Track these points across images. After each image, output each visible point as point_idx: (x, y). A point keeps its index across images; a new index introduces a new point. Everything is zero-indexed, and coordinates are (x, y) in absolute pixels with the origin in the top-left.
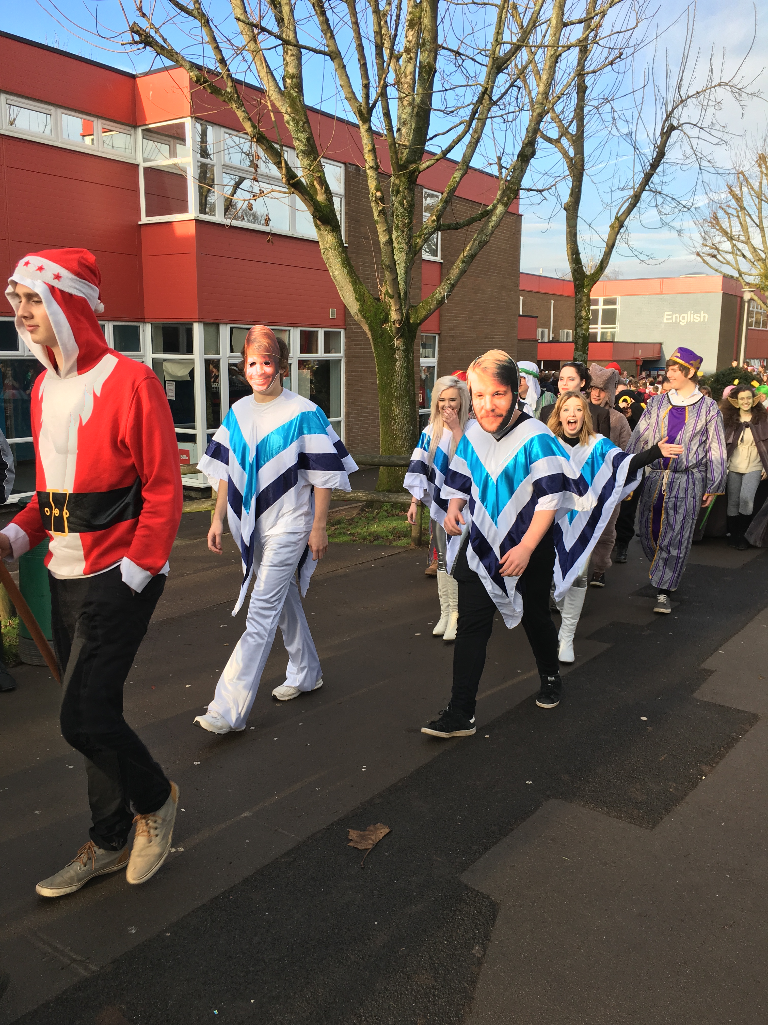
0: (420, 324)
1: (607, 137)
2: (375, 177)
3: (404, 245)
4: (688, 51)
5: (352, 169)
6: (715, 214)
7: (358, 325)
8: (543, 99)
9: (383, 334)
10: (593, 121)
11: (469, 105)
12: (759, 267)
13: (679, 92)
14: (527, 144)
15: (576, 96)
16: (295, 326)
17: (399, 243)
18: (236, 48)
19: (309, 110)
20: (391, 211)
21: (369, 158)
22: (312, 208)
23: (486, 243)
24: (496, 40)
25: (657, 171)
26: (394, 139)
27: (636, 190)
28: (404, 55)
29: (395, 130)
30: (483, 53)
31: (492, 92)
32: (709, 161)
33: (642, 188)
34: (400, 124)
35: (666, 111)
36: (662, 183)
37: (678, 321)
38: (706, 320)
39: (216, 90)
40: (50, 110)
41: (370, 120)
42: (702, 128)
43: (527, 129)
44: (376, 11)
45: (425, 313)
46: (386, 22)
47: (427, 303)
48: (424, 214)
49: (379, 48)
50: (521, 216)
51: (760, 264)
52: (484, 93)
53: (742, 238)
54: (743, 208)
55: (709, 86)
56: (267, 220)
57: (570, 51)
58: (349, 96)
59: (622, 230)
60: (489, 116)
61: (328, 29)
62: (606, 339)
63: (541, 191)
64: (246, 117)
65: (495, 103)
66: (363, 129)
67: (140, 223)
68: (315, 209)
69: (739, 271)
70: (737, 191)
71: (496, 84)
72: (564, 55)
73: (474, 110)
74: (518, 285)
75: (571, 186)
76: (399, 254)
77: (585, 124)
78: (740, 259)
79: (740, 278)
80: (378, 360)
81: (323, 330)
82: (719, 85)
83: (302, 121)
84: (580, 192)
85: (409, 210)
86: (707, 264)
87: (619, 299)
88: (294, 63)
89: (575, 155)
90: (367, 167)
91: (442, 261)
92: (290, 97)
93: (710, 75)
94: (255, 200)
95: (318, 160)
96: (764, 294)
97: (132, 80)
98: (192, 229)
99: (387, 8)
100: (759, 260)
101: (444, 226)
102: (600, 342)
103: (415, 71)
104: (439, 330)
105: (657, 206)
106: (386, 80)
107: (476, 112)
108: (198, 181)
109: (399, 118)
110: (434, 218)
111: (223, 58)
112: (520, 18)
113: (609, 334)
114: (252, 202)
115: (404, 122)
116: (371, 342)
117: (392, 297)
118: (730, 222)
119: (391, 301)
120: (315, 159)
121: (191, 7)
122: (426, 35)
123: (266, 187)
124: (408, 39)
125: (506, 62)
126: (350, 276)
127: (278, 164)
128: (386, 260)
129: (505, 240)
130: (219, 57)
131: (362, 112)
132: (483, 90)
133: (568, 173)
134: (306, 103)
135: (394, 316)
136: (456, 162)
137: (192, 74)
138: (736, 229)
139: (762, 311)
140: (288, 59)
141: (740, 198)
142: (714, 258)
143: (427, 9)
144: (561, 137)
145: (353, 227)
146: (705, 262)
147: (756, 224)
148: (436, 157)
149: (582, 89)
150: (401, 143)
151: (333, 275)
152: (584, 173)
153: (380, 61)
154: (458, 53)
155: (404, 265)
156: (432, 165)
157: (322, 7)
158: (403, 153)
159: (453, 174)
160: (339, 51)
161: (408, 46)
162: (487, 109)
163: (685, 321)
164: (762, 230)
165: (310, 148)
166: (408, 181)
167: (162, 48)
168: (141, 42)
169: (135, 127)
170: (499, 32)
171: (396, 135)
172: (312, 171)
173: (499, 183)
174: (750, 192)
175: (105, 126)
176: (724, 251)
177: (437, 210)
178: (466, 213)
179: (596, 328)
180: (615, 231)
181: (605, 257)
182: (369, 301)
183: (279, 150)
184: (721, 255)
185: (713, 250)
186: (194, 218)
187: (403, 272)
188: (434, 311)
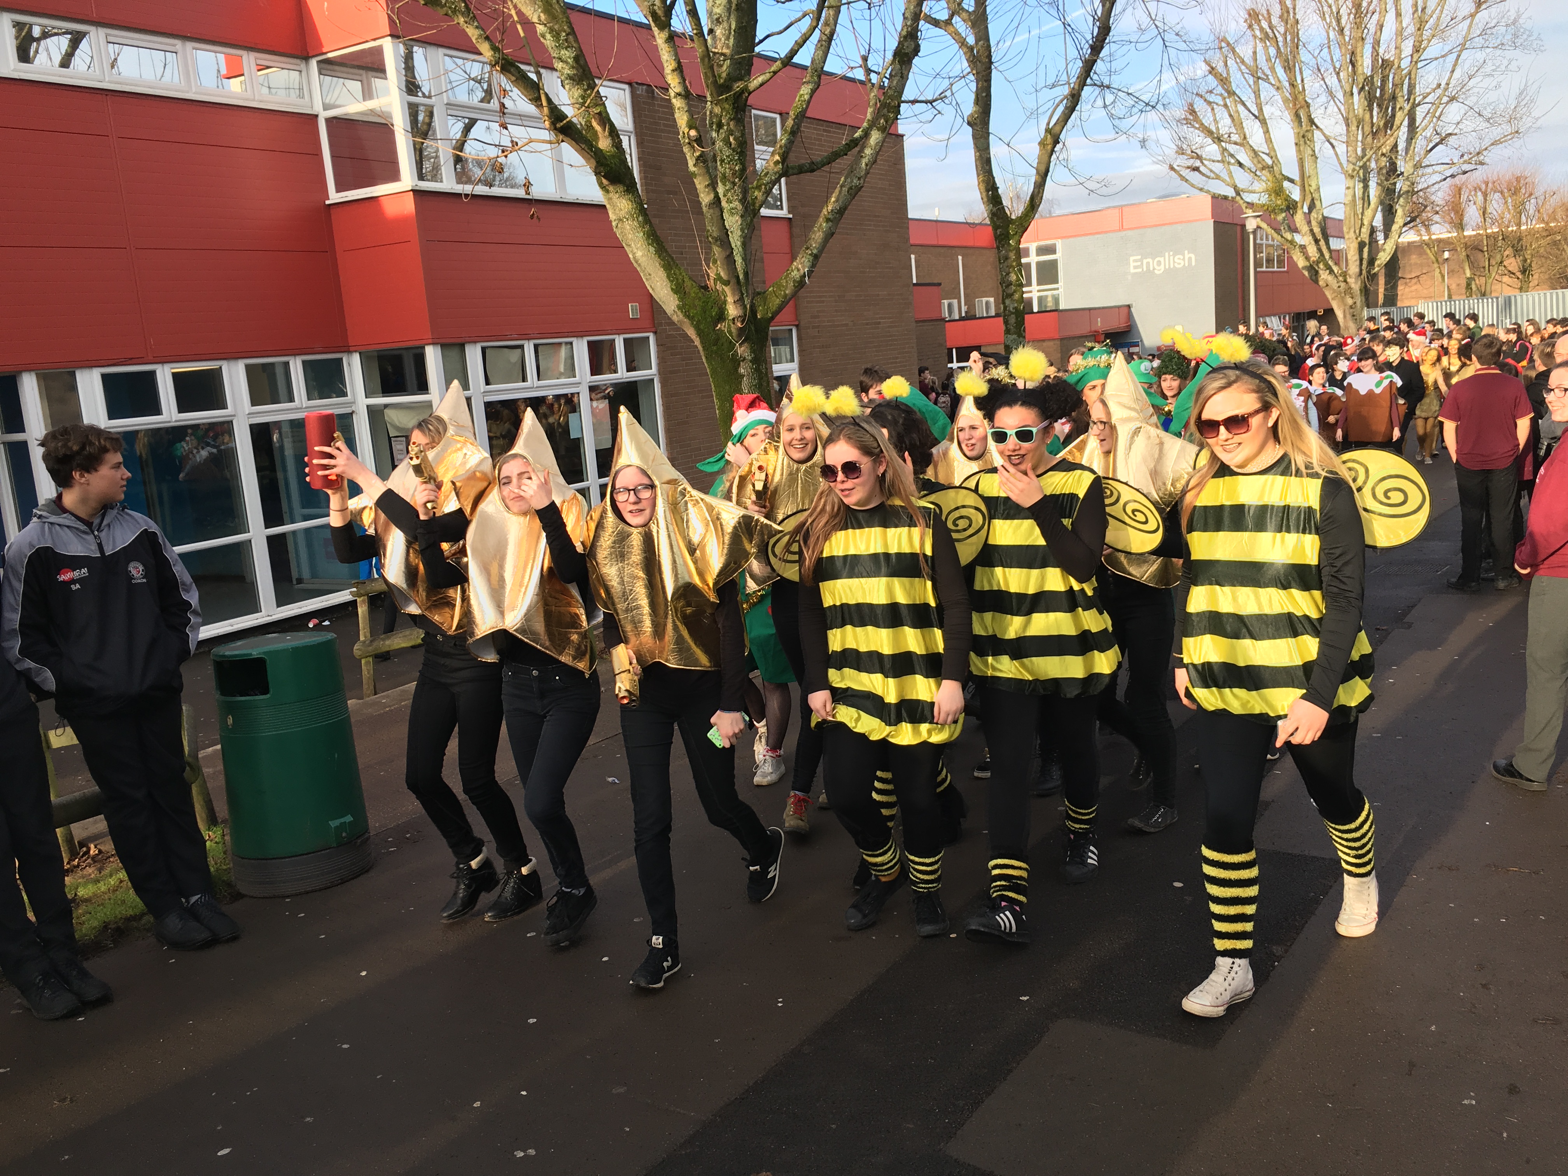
0: (772, 318)
2: (686, 109)
3: (737, 203)
5: (641, 90)
6: (1191, 105)
7: (679, 329)
9: (718, 340)
12: (1264, 178)
14: (905, 37)
16: (580, 335)
17: (729, 201)
19: (574, 10)
20: (712, 154)
21: (673, 81)
22: (593, 160)
23: (859, 189)
25: (1101, 55)
26: (706, 45)
27: (1072, 86)
29: (706, 32)
32: (1177, 34)
33: (1082, 84)
34: (712, 22)
36: (1110, 73)
37: (1151, 269)
38: (1193, 264)
40: (174, 45)
41: (670, 25)
43: (904, 14)
45: (777, 302)
47: (780, 286)
48: (756, 147)
50: (902, 136)
51: (1265, 175)
53: (1234, 137)
54: (1232, 93)
56: (527, 185)
59: (1058, 147)
62: (1046, 306)
63: (931, 102)
64: (481, 35)
66: (660, 38)
67: (327, 202)
68: (597, 162)
69: (1235, 188)
70: (1220, 68)
74: (908, 239)
75: (974, 89)
76: (731, 218)
78: (1235, 169)
79: (1238, 198)
80: (714, 379)
81: (622, 337)
83: (565, 31)
84: (989, 95)
85: (739, 150)
86: (1187, 181)
87: (1059, 244)
89: (977, 41)
90: (672, 94)
91: (791, 216)
94: (506, 156)
95: (596, 90)
96: (1275, 219)
98: (409, 206)
100: (1263, 168)
101: (793, 168)
102: (1038, 312)
104: (798, 321)
105: (1105, 106)
108: (410, 134)
109: (710, 14)
110: (777, 157)
113: (1050, 299)
114: (501, 160)
115: (717, 20)
116: (702, 353)
117: (727, 283)
118: (1214, 115)
119: (727, 289)
120: (591, 87)
123: (517, 132)
126: (659, 257)
127: (536, 100)
128: (713, 229)
129: (881, 174)
131: (656, 13)
133: (969, 70)
135: (732, 311)
136: (804, 68)
138: (1225, 125)
139: (1275, 243)
141: (1226, 79)
142: (1196, 172)
144: (951, 17)
145: (652, 179)
146: (1183, 178)
147: (1254, 115)
148: (777, 65)
150: (716, 51)
151: (634, 258)
152: (993, 67)
155: (739, 233)
156: (768, 81)
158: (721, 66)
159: (800, 88)
163: (1162, 267)
164: (1263, 122)
165: (581, 70)
166: (734, 108)
169: (306, 58)
171: (709, 39)
172: (588, 107)
173: (868, 95)
174: (1239, 67)
175: (260, 62)
176: (1209, 160)
177: (781, 146)
178: (820, 140)
179: (1031, 292)
180: (1047, 150)
181: (1036, 190)
182: (692, 292)
183: (535, 79)
184: (1205, 166)
185: (1192, 161)
186: (410, 188)
187: (739, 243)
188: (790, 299)
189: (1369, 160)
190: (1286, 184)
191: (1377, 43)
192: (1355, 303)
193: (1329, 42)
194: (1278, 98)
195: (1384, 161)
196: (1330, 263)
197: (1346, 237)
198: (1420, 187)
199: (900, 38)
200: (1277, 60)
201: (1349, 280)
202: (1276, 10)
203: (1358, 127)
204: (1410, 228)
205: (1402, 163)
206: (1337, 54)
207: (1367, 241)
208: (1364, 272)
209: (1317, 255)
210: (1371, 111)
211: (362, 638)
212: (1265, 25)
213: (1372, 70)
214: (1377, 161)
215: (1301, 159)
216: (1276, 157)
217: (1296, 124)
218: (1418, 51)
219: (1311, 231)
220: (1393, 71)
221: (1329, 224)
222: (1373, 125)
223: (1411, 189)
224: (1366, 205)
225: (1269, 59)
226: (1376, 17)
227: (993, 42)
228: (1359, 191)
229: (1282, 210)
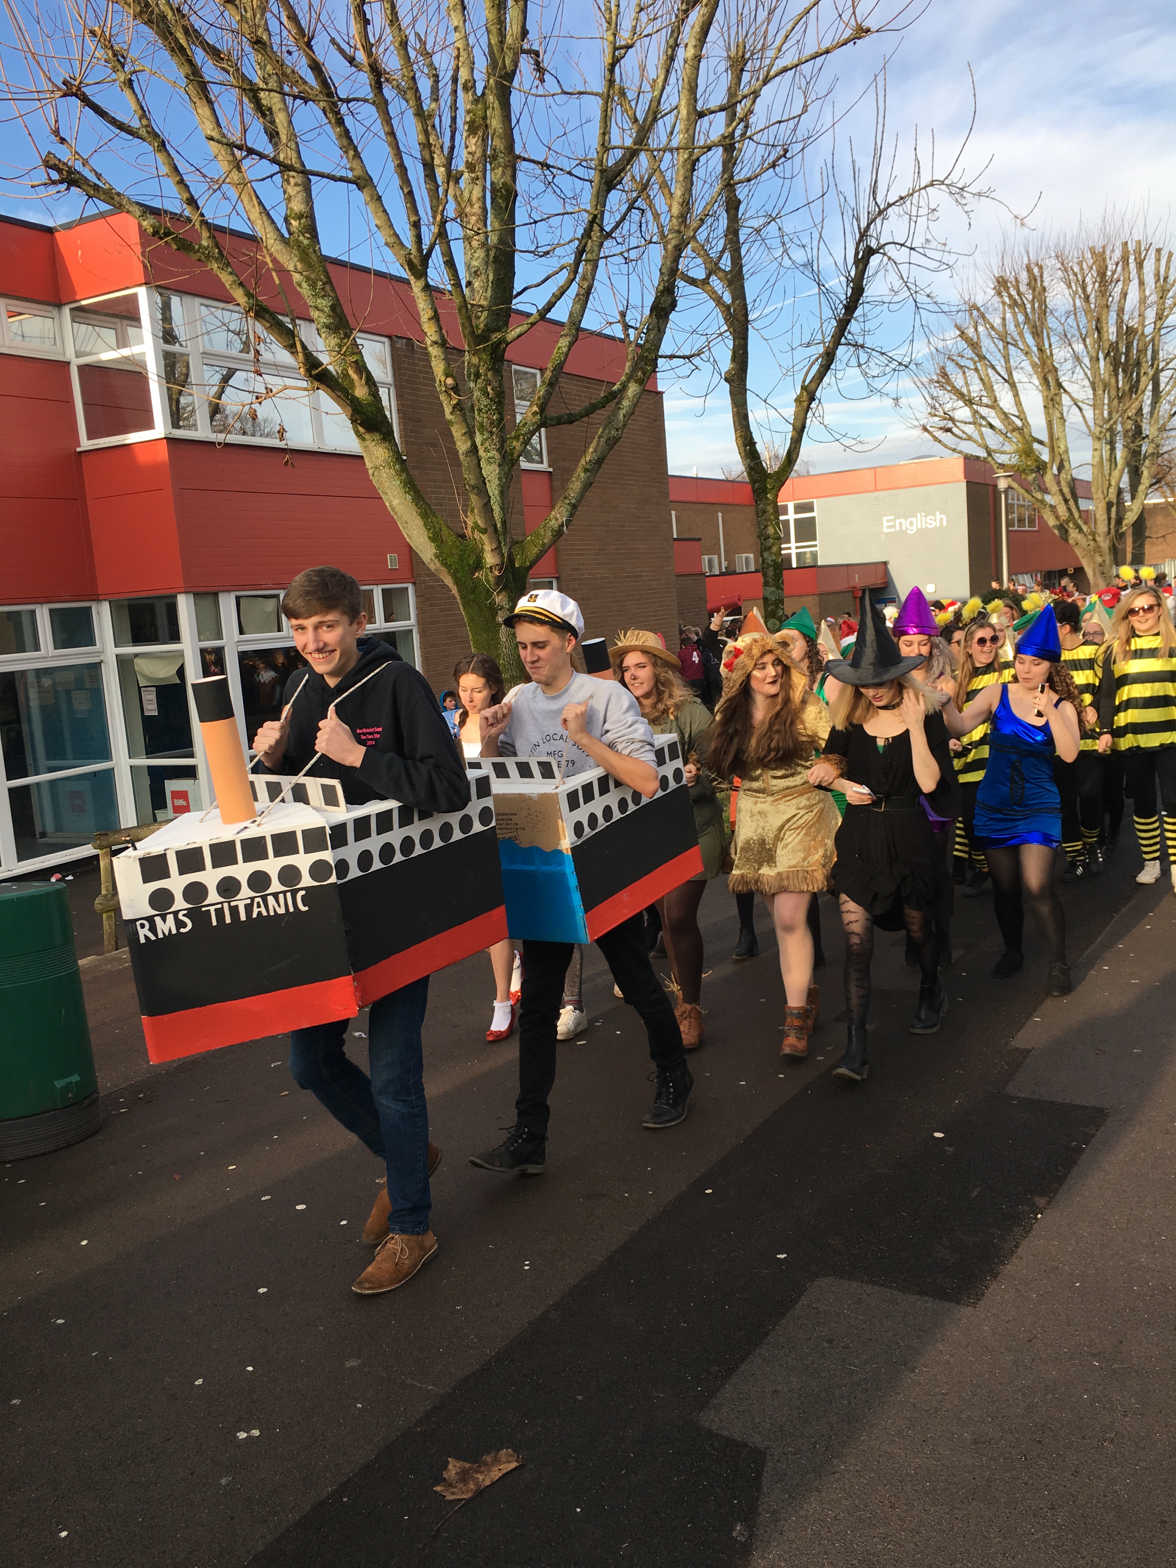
0: (530, 567)
1: (777, 272)
2: (442, 357)
3: (495, 452)
4: (882, 140)
5: (400, 344)
6: (942, 368)
7: (433, 574)
8: (680, 224)
9: (474, 589)
10: (753, 250)
11: (571, 241)
12: (1014, 440)
13: (875, 199)
14: (662, 292)
15: (725, 215)
17: (486, 450)
18: (209, 180)
19: (330, 262)
20: (470, 404)
21: (430, 331)
22: (349, 408)
23: (617, 440)
24: (603, 144)
25: (855, 315)
26: (464, 296)
27: (827, 344)
28: (466, 175)
29: (463, 283)
30: (584, 164)
31: (602, 219)
32: (928, 296)
33: (836, 341)
34: (470, 275)
35: (859, 228)
36: (864, 333)
37: (904, 529)
38: (945, 524)
39: (185, 246)
41: (425, 275)
42: (913, 249)
43: (660, 270)
44: (420, 113)
45: (535, 551)
46: (434, 126)
47: (538, 536)
48: (517, 402)
49: (429, 168)
50: (661, 393)
51: (1015, 437)
52: (592, 222)
53: (985, 400)
54: (982, 358)
55: (917, 188)
56: (282, 432)
57: (710, 154)
58: (391, 240)
59: (813, 405)
60: (602, 255)
61: (349, 144)
62: (804, 562)
63: (689, 358)
64: (234, 281)
65: (609, 235)
66: (417, 287)
67: (78, 450)
68: (353, 410)
69: (987, 448)
70: (971, 332)
71: (607, 207)
72: (703, 159)
73: (580, 248)
74: (667, 495)
75: (731, 347)
76: (488, 467)
77: (743, 255)
78: (986, 431)
79: (990, 459)
80: (471, 627)
81: (381, 587)
82: (932, 184)
83: (321, 281)
84: (745, 354)
85: (496, 400)
86: (940, 441)
87: (816, 504)
88: (301, 196)
89: (733, 302)
90: (429, 343)
91: (551, 470)
92: (300, 246)
93: (917, 171)
94: (260, 403)
95: (352, 338)
96: (1025, 479)
97: (49, 235)
98: (163, 454)
99: (434, 105)
100: (1013, 430)
101: (552, 419)
102: (797, 568)
103: (484, 196)
104: (557, 572)
105: (860, 365)
106: (445, 214)
107: (583, 251)
108: (164, 381)
109: (468, 267)
110: (535, 408)
111: (192, 197)
112: (631, 107)
113: (808, 556)
114: (256, 406)
115: (476, 272)
116: (459, 602)
117: (484, 531)
118: (965, 378)
119: (485, 537)
120: (347, 336)
121: (135, 124)
122: (498, 143)
123: (275, 382)
124: (469, 149)
125: (619, 174)
126: (416, 505)
127: (291, 347)
128: (470, 477)
129: (641, 430)
130: (186, 195)
131: (413, 262)
132: (590, 218)
133: (726, 328)
134: (323, 253)
135: (490, 559)
136: (561, 324)
137: (145, 223)
138: (976, 388)
139: (1026, 503)
140: (292, 190)
141: (977, 343)
142: (949, 433)
143: (495, 106)
144: (708, 276)
145: (411, 431)
146: (936, 439)
147: (1003, 378)
148: (531, 320)
149: (733, 205)
150: (475, 302)
151: (391, 506)
152: (750, 326)
153: (431, 186)
154: (545, 165)
155: (497, 482)
156: (525, 333)
157: (338, 113)
158: (479, 318)
159: (557, 343)
160: (369, 176)
161: (470, 160)
162: (597, 244)
163: (914, 528)
164: (1013, 386)
165: (338, 319)
166: (492, 358)
167: (96, 187)
168: (61, 182)
169: (59, 305)
170: (605, 132)
171: (466, 291)
172: (344, 354)
173: (627, 349)
174: (989, 332)
175: (11, 308)
176: (961, 422)
177: (539, 397)
178: (580, 396)
179: (789, 548)
180: (803, 407)
181: (793, 445)
182: (449, 540)
183: (290, 326)
184: (958, 427)
185: (945, 422)
186: (163, 436)
187: (497, 492)
188: (549, 548)
189: (1115, 423)
190: (1036, 446)
191: (1121, 311)
192: (1104, 561)
193: (1075, 309)
194: (1026, 364)
195: (1130, 425)
196: (1080, 522)
197: (1095, 497)
198: (1165, 449)
199: (657, 293)
200: (1026, 327)
201: (1097, 539)
202: (1024, 277)
203: (1104, 391)
204: (1156, 489)
205: (1148, 426)
206: (1083, 321)
207: (1115, 501)
208: (1112, 531)
209: (1067, 515)
210: (1117, 375)
211: (104, 892)
212: (1013, 292)
213: (1117, 337)
214: (1123, 424)
215: (1050, 421)
216: (1026, 418)
217: (1045, 387)
218: (1161, 319)
219: (1061, 490)
220: (1137, 337)
221: (1078, 484)
222: (1118, 389)
223: (1155, 451)
224: (1113, 467)
225: (1017, 325)
226: (1120, 283)
227: (749, 300)
228: (1106, 453)
229: (1032, 471)
